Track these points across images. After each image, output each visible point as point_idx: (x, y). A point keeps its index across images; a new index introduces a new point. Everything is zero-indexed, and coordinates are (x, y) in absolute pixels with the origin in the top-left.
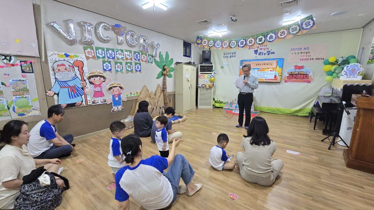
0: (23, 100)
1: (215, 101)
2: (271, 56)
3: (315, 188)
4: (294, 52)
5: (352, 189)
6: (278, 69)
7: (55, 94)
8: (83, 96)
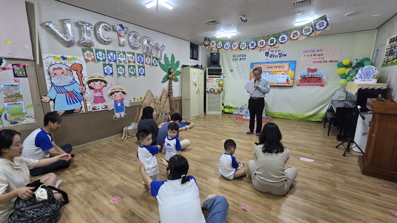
0: (15, 107)
1: (224, 106)
2: (283, 59)
3: (331, 197)
4: (306, 54)
5: (368, 197)
6: (291, 72)
7: (51, 100)
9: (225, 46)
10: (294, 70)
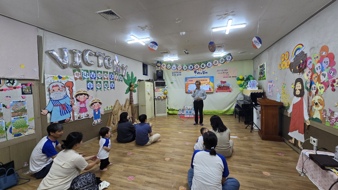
1: (168, 109)
2: (205, 75)
4: (219, 72)
6: (211, 83)
7: (49, 112)
9: (172, 67)
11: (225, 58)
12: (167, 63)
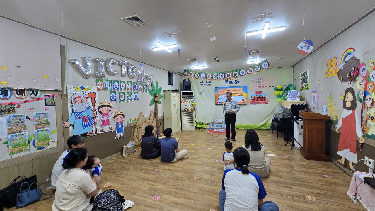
0: (43, 133)
1: (196, 123)
2: (238, 84)
3: (293, 174)
4: (254, 81)
6: (244, 94)
7: (71, 125)
8: (94, 126)
9: (201, 76)
10: (247, 92)
11: (260, 65)
12: (195, 72)
